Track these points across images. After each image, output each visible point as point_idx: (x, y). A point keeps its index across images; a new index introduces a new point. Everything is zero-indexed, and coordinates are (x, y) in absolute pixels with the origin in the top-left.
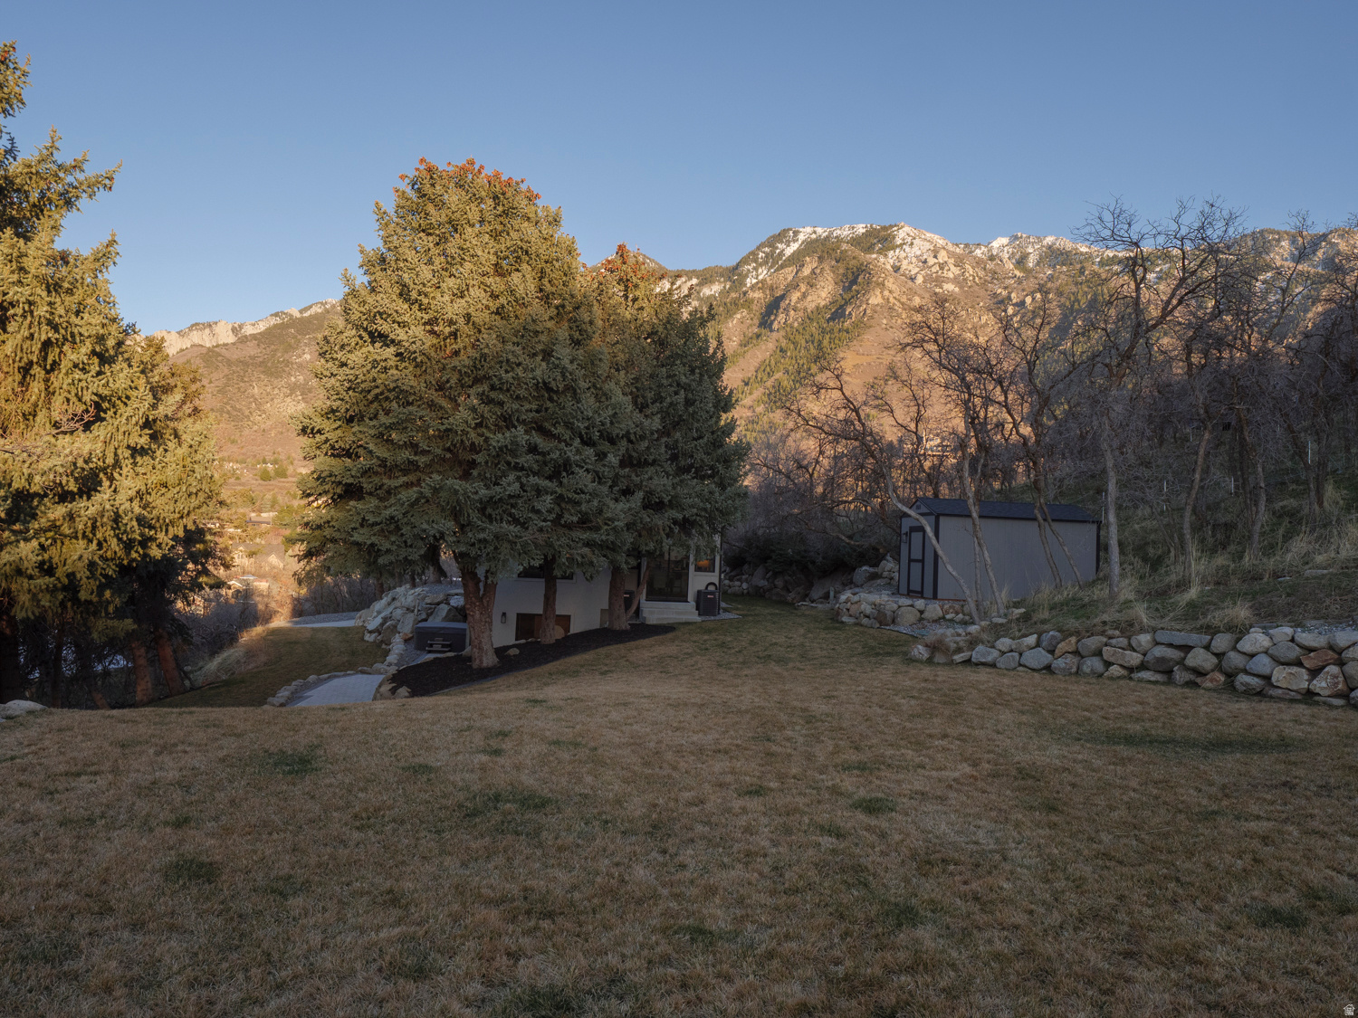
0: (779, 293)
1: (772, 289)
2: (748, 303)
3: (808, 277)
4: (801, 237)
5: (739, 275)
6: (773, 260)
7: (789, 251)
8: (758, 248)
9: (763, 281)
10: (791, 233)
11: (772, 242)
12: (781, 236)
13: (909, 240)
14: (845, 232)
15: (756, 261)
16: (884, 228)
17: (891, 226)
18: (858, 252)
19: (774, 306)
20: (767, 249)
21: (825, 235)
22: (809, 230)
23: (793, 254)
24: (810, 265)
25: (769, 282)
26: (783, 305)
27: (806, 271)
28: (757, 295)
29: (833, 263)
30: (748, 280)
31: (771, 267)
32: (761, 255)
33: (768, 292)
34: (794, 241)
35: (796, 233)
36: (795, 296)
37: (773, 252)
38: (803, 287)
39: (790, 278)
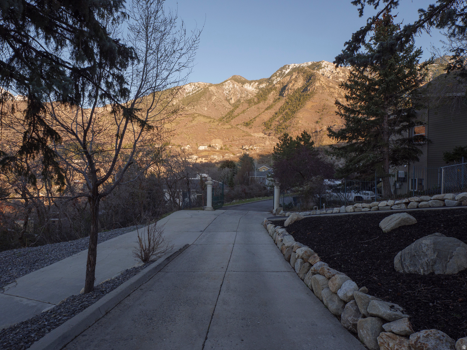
0: (285, 85)
1: (283, 83)
2: (275, 89)
3: (295, 79)
4: (291, 67)
5: (271, 80)
6: (282, 75)
7: (287, 72)
8: (277, 72)
9: (280, 81)
10: (287, 66)
11: (281, 69)
12: (284, 67)
13: (326, 65)
14: (305, 65)
15: (276, 76)
16: (318, 62)
17: (320, 62)
18: (310, 70)
19: (284, 89)
20: (280, 72)
21: (298, 66)
22: (293, 65)
23: (288, 73)
24: (295, 75)
25: (282, 81)
26: (287, 88)
27: (294, 77)
28: (278, 86)
29: (302, 74)
30: (274, 82)
31: (281, 77)
32: (278, 74)
33: (281, 85)
34: (288, 69)
35: (289, 66)
36: (290, 85)
37: (282, 73)
38: (293, 82)
39: (288, 80)
